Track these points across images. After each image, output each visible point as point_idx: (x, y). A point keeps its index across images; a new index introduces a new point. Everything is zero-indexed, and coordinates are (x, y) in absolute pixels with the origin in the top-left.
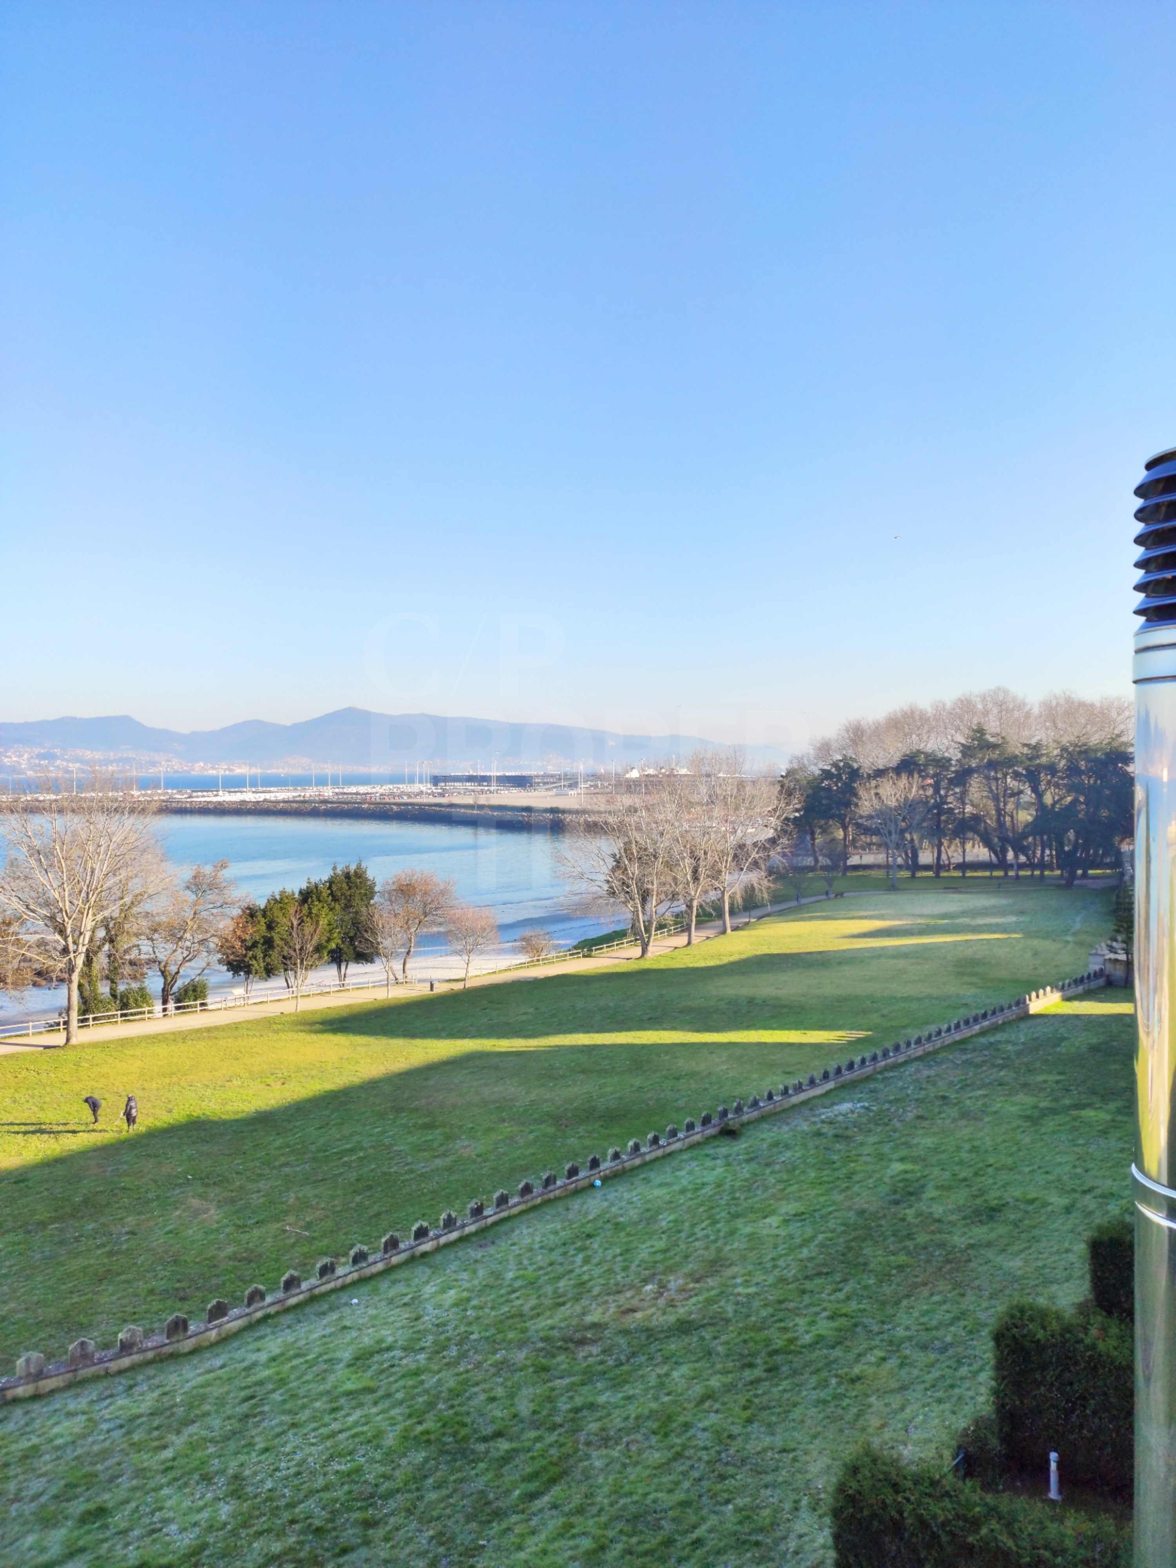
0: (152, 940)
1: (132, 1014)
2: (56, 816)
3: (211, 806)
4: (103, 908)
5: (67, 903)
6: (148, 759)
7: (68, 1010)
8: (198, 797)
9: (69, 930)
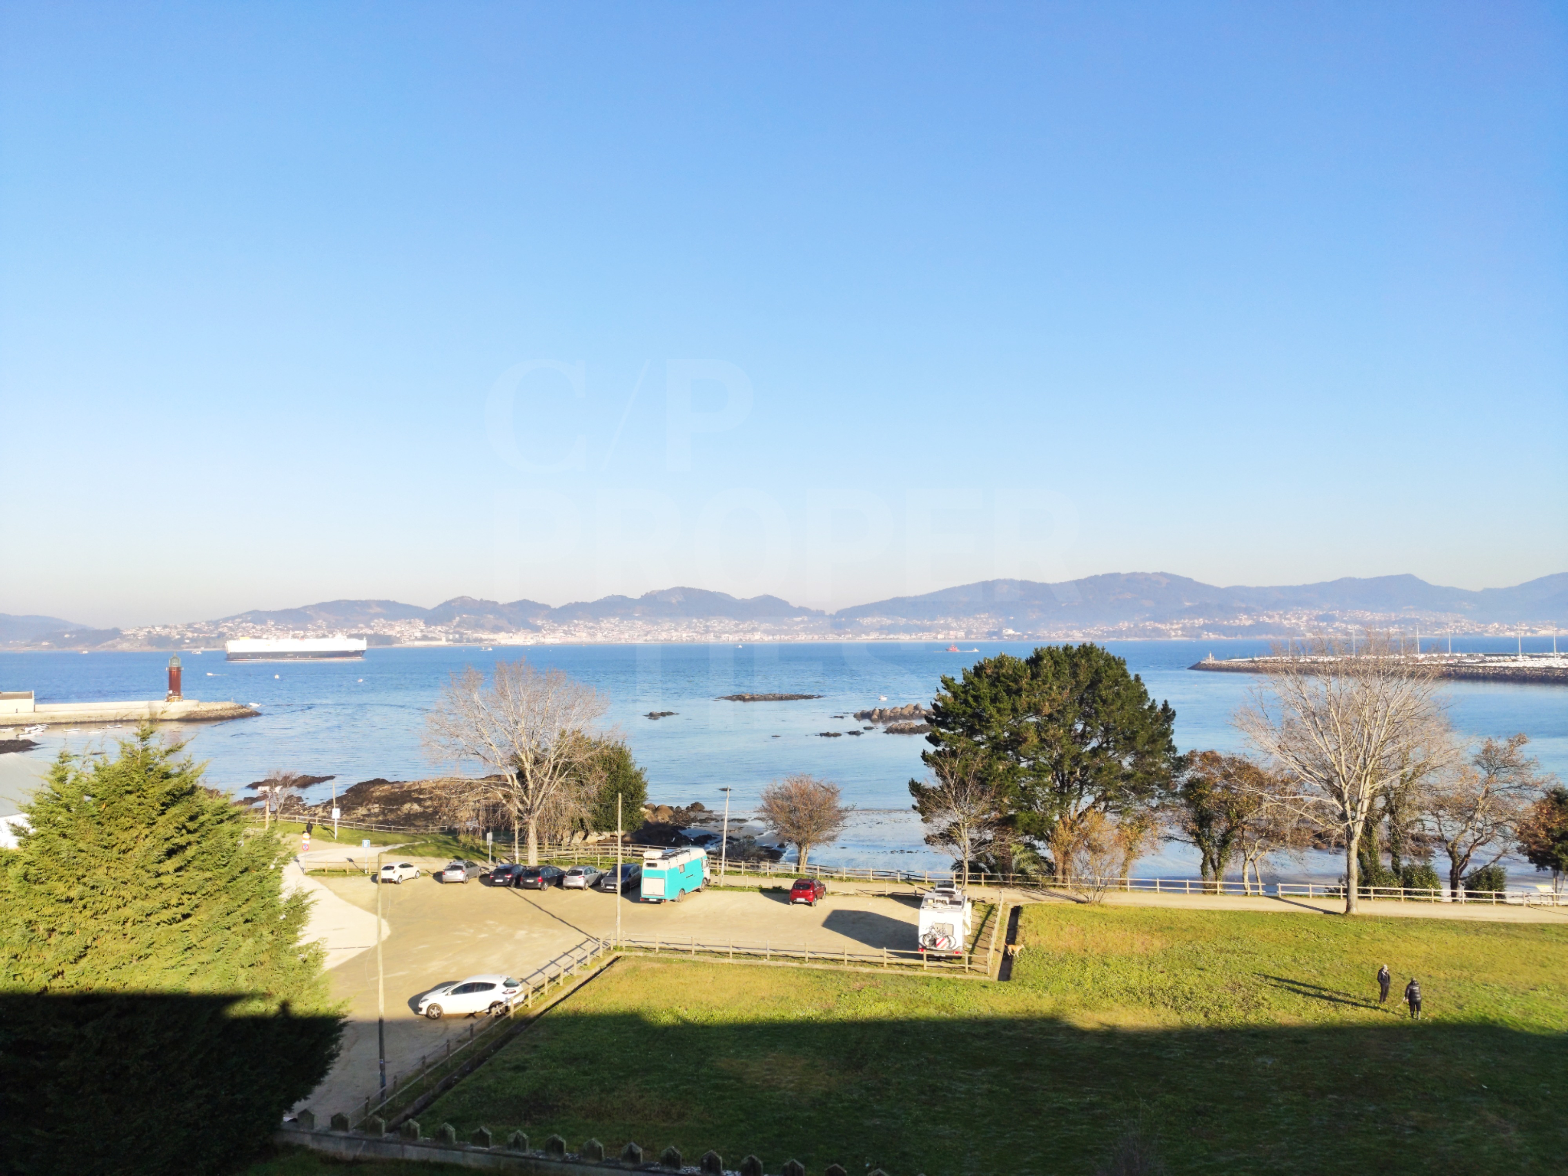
0: (1438, 816)
1: (1416, 893)
2: (1331, 678)
3: (1507, 672)
4: (1381, 777)
5: (1344, 768)
6: (1434, 620)
7: (1348, 877)
8: (1492, 661)
9: (1346, 796)
